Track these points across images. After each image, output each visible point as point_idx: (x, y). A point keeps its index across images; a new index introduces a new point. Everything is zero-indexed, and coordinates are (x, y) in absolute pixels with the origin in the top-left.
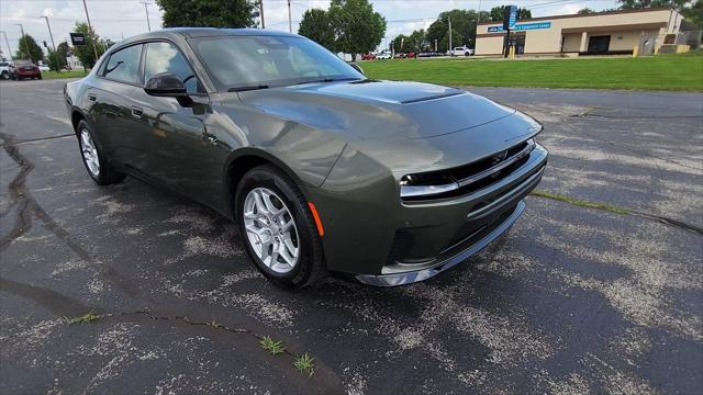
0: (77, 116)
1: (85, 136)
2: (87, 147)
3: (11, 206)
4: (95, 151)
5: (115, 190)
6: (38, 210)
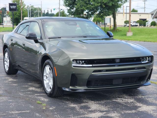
0: (5, 46)
1: (6, 55)
2: (6, 59)
4: (8, 61)
5: (13, 76)
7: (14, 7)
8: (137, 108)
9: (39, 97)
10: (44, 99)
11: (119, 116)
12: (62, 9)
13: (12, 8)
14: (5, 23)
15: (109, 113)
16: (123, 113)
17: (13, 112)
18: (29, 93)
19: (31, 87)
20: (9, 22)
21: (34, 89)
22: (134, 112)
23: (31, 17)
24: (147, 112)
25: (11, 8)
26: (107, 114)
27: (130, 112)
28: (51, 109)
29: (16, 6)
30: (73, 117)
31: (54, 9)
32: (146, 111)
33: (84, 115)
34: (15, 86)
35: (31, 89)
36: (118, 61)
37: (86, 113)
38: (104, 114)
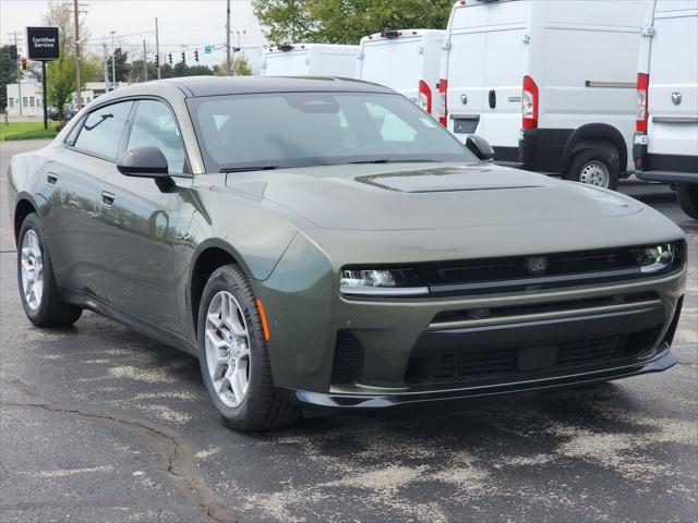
7: (48, 42)
8: (555, 445)
9: (153, 407)
10: (173, 413)
11: (486, 481)
12: (238, 50)
13: (39, 45)
14: (12, 105)
15: (440, 469)
16: (498, 466)
17: (44, 474)
18: (110, 389)
19: (119, 365)
20: (29, 104)
21: (129, 371)
22: (544, 461)
23: (117, 80)
24: (594, 459)
25: (36, 46)
26: (434, 472)
27: (526, 461)
28: (202, 454)
29: (54, 40)
30: (296, 487)
31: (208, 50)
32: (592, 455)
33: (340, 478)
34: (51, 361)
35: (119, 371)
36: (539, 266)
37: (347, 470)
38: (423, 474)
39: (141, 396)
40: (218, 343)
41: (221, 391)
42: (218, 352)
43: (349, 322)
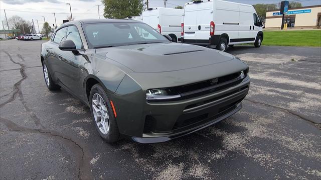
3: (12, 92)
6: (21, 93)
39: (74, 122)
40: (97, 110)
41: (100, 127)
42: (97, 113)
43: (150, 112)
